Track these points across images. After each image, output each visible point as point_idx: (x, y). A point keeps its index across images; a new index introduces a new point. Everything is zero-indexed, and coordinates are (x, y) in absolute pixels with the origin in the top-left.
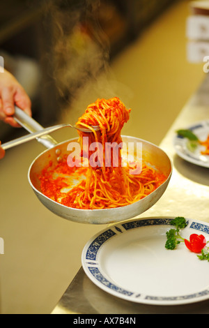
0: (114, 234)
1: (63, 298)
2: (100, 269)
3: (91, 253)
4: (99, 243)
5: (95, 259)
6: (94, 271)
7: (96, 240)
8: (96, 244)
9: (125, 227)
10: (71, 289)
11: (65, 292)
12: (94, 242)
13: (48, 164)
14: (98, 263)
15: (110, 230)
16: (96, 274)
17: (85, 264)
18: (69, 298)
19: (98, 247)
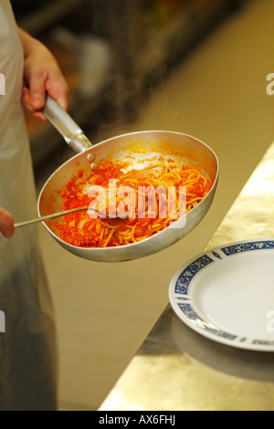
0: (211, 261)
1: (146, 342)
2: (193, 306)
3: (182, 285)
4: (192, 273)
5: (186, 293)
6: (186, 308)
7: (188, 269)
8: (188, 273)
9: (225, 252)
10: (157, 332)
11: (149, 335)
12: (185, 271)
13: (76, 174)
14: (190, 298)
15: (205, 256)
16: (188, 312)
17: (174, 300)
18: (153, 343)
19: (191, 278)
